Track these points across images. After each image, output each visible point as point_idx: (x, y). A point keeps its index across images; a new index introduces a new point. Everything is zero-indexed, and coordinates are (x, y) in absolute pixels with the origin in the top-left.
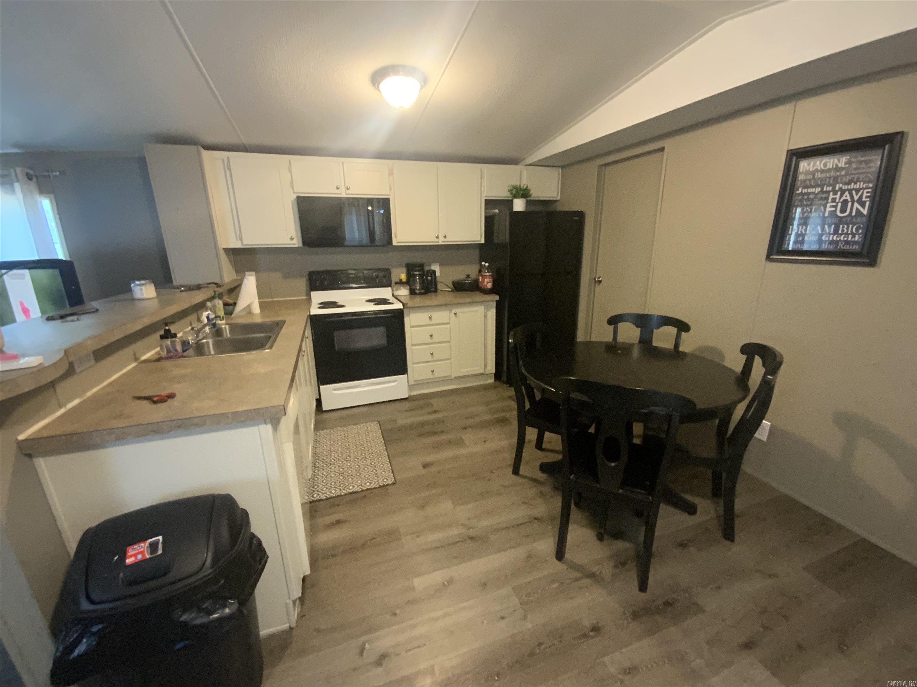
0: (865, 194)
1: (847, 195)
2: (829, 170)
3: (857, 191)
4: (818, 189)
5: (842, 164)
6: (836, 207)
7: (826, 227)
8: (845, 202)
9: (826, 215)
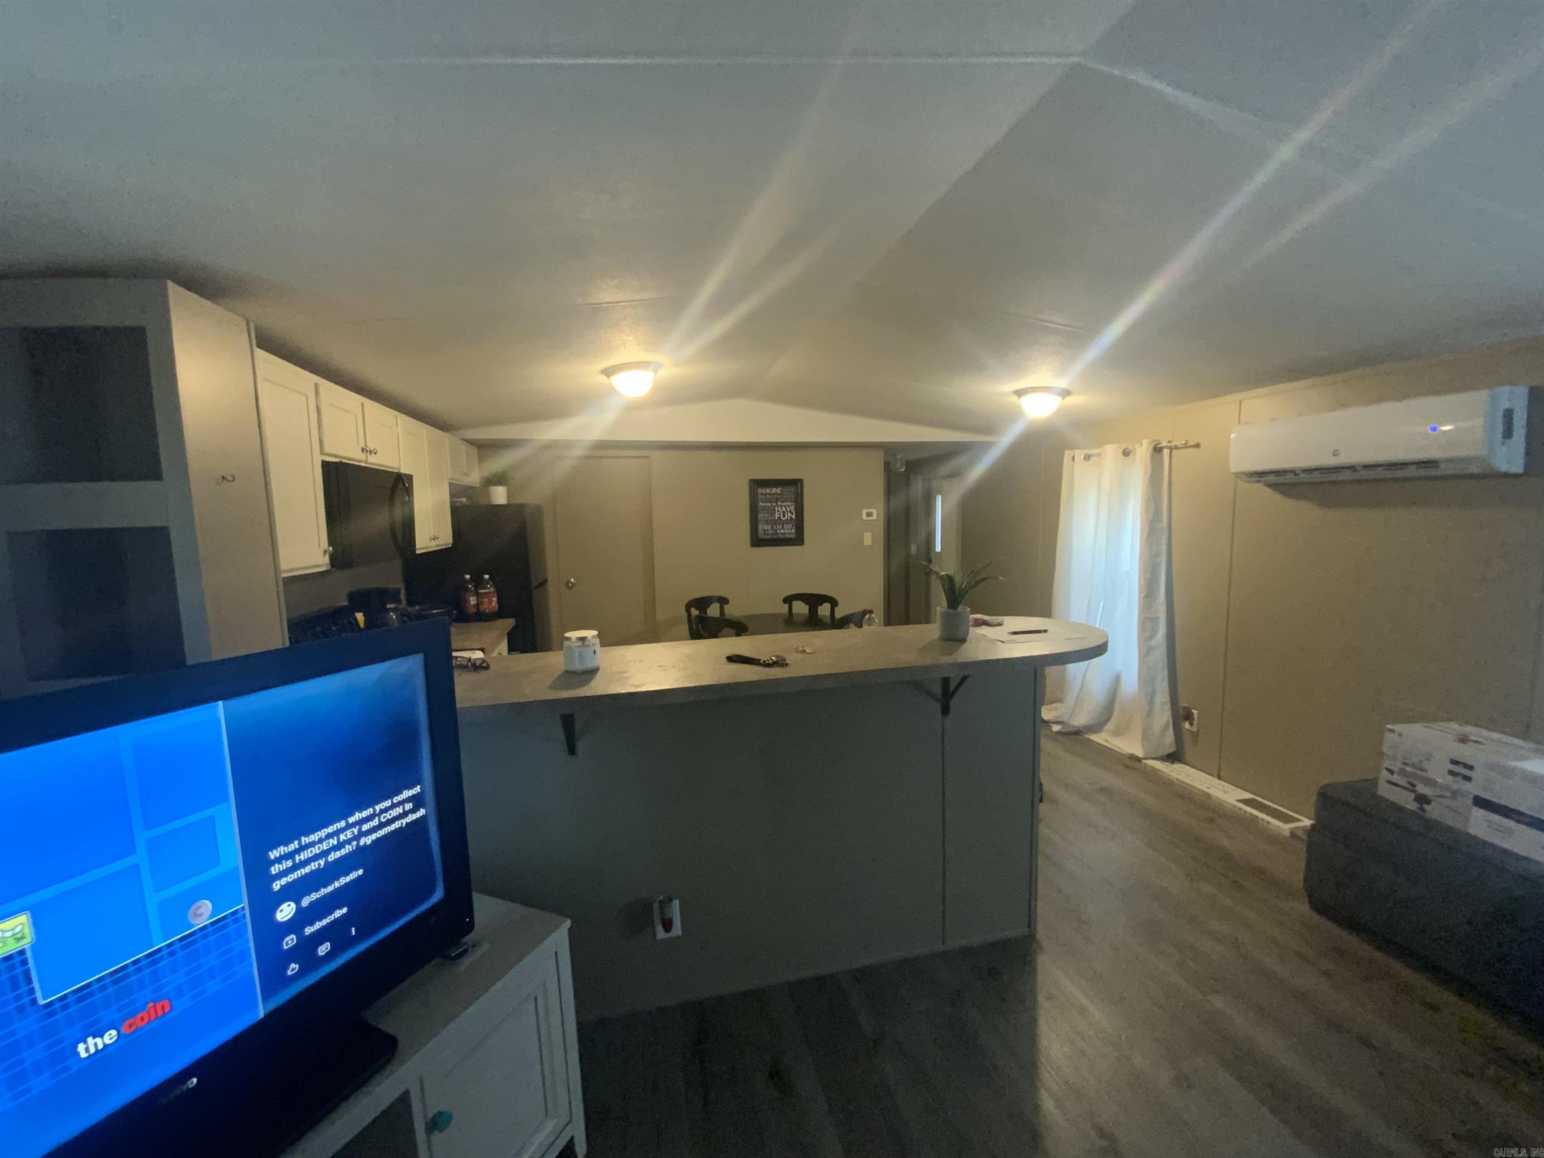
0: (792, 509)
1: (784, 509)
2: (773, 494)
3: (788, 506)
4: (769, 504)
5: (779, 492)
6: (780, 514)
7: (778, 525)
8: (784, 512)
9: (776, 519)
